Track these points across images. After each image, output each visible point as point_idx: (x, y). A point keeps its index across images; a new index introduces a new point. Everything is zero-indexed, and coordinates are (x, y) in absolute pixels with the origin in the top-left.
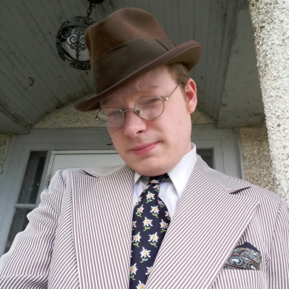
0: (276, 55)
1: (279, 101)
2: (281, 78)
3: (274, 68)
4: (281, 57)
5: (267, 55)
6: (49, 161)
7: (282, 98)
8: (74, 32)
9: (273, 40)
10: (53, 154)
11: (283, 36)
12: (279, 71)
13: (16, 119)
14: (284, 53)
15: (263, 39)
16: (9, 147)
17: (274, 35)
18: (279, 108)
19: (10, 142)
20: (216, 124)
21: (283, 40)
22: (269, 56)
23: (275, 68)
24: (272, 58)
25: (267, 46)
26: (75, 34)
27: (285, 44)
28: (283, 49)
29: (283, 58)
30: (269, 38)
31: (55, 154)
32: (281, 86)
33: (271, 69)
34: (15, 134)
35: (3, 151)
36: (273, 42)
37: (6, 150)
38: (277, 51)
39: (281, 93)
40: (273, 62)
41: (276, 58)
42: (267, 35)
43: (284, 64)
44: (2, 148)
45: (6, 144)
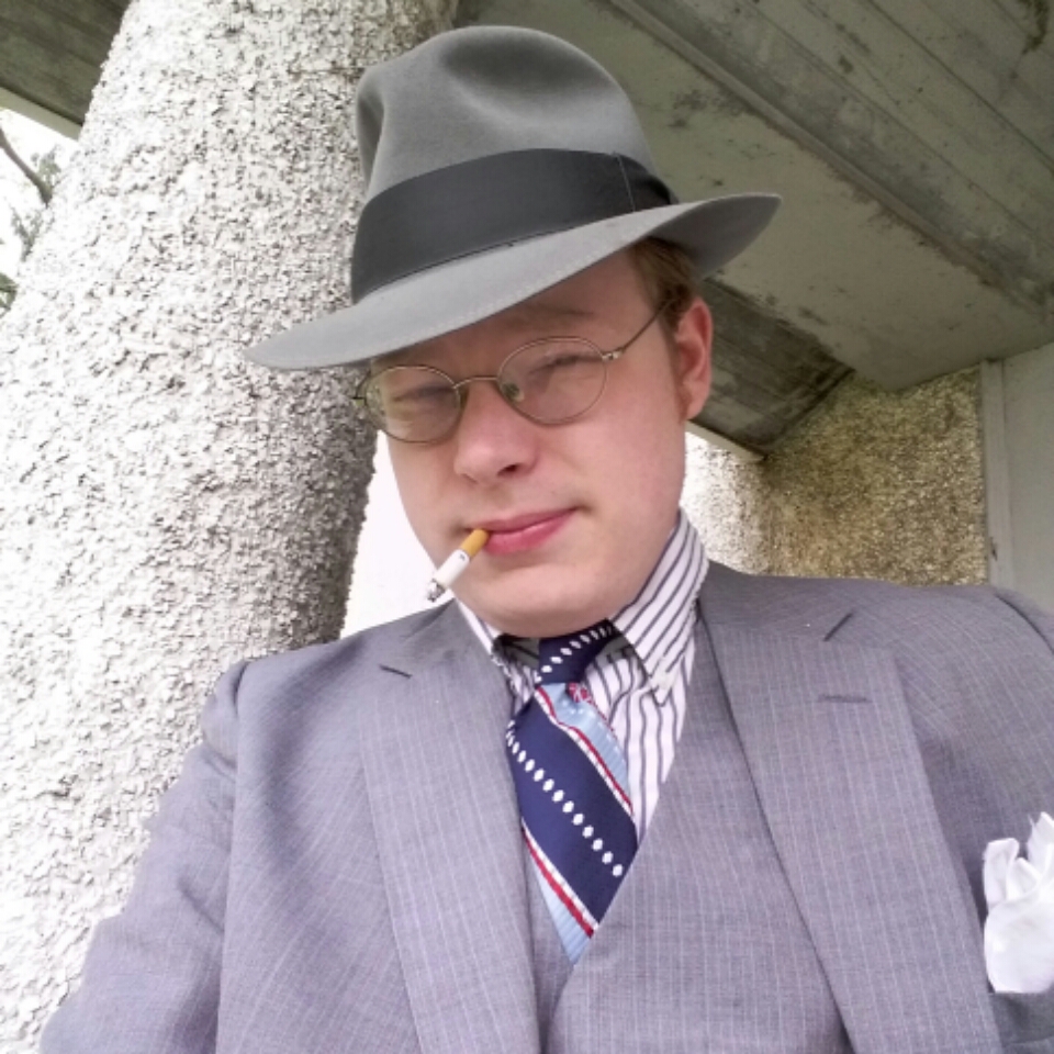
13: (992, 266)
34: (991, 361)
37: (971, 445)
44: (947, 443)
45: (960, 419)
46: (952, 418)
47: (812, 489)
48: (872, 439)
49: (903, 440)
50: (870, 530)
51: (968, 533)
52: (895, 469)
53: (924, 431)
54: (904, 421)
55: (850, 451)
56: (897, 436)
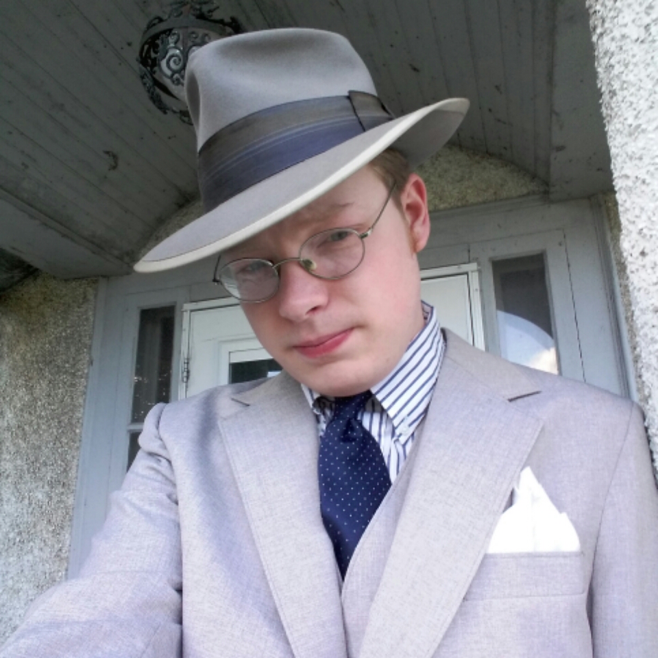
0: (631, 67)
1: (643, 192)
2: (644, 131)
3: (628, 104)
4: (643, 75)
5: (612, 66)
6: (182, 326)
7: (648, 184)
8: (172, 45)
9: (625, 25)
10: (186, 311)
11: (648, 14)
12: (639, 112)
13: (98, 245)
14: (648, 65)
15: (603, 21)
16: (95, 307)
17: (626, 11)
18: (642, 209)
19: (96, 296)
20: (546, 193)
21: (647, 27)
22: (618, 69)
23: (631, 103)
24: (624, 77)
25: (613, 39)
26: (176, 48)
27: (650, 38)
28: (647, 52)
29: (648, 76)
30: (616, 20)
31: (192, 311)
32: (644, 152)
33: (623, 105)
34: (104, 276)
35: (84, 317)
36: (625, 31)
37: (90, 313)
38: (634, 56)
39: (644, 171)
40: (625, 86)
41: (631, 78)
42: (610, 10)
43: (650, 95)
44: (82, 310)
45: (88, 300)
46: (85, 299)
47: (21, 319)
48: (51, 300)
49: (64, 304)
50: (45, 344)
51: (84, 352)
52: (59, 317)
53: (74, 302)
54: (66, 295)
55: (41, 304)
56: (62, 301)
